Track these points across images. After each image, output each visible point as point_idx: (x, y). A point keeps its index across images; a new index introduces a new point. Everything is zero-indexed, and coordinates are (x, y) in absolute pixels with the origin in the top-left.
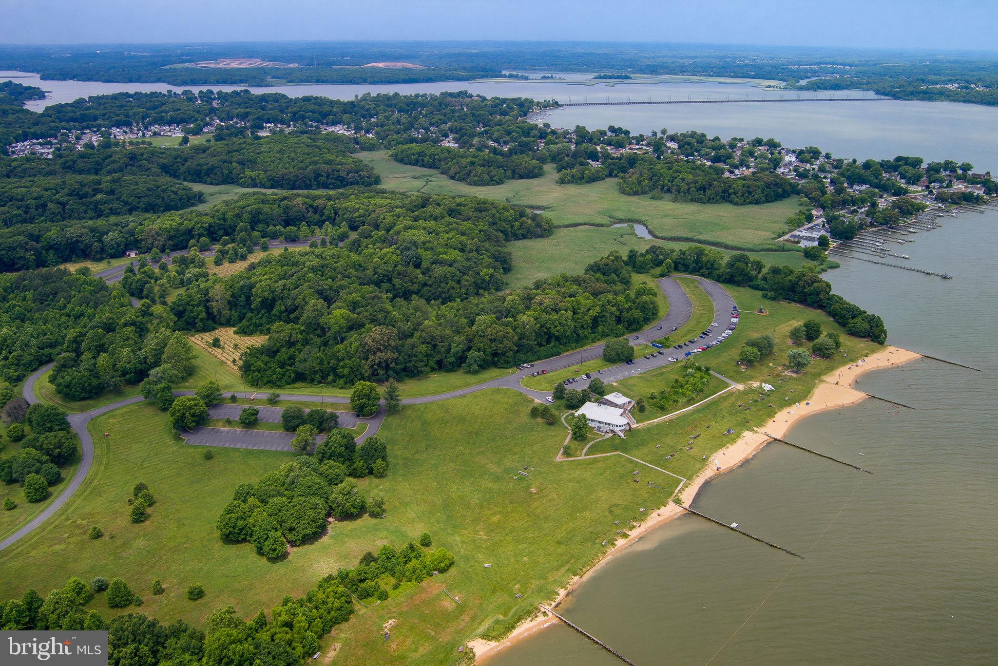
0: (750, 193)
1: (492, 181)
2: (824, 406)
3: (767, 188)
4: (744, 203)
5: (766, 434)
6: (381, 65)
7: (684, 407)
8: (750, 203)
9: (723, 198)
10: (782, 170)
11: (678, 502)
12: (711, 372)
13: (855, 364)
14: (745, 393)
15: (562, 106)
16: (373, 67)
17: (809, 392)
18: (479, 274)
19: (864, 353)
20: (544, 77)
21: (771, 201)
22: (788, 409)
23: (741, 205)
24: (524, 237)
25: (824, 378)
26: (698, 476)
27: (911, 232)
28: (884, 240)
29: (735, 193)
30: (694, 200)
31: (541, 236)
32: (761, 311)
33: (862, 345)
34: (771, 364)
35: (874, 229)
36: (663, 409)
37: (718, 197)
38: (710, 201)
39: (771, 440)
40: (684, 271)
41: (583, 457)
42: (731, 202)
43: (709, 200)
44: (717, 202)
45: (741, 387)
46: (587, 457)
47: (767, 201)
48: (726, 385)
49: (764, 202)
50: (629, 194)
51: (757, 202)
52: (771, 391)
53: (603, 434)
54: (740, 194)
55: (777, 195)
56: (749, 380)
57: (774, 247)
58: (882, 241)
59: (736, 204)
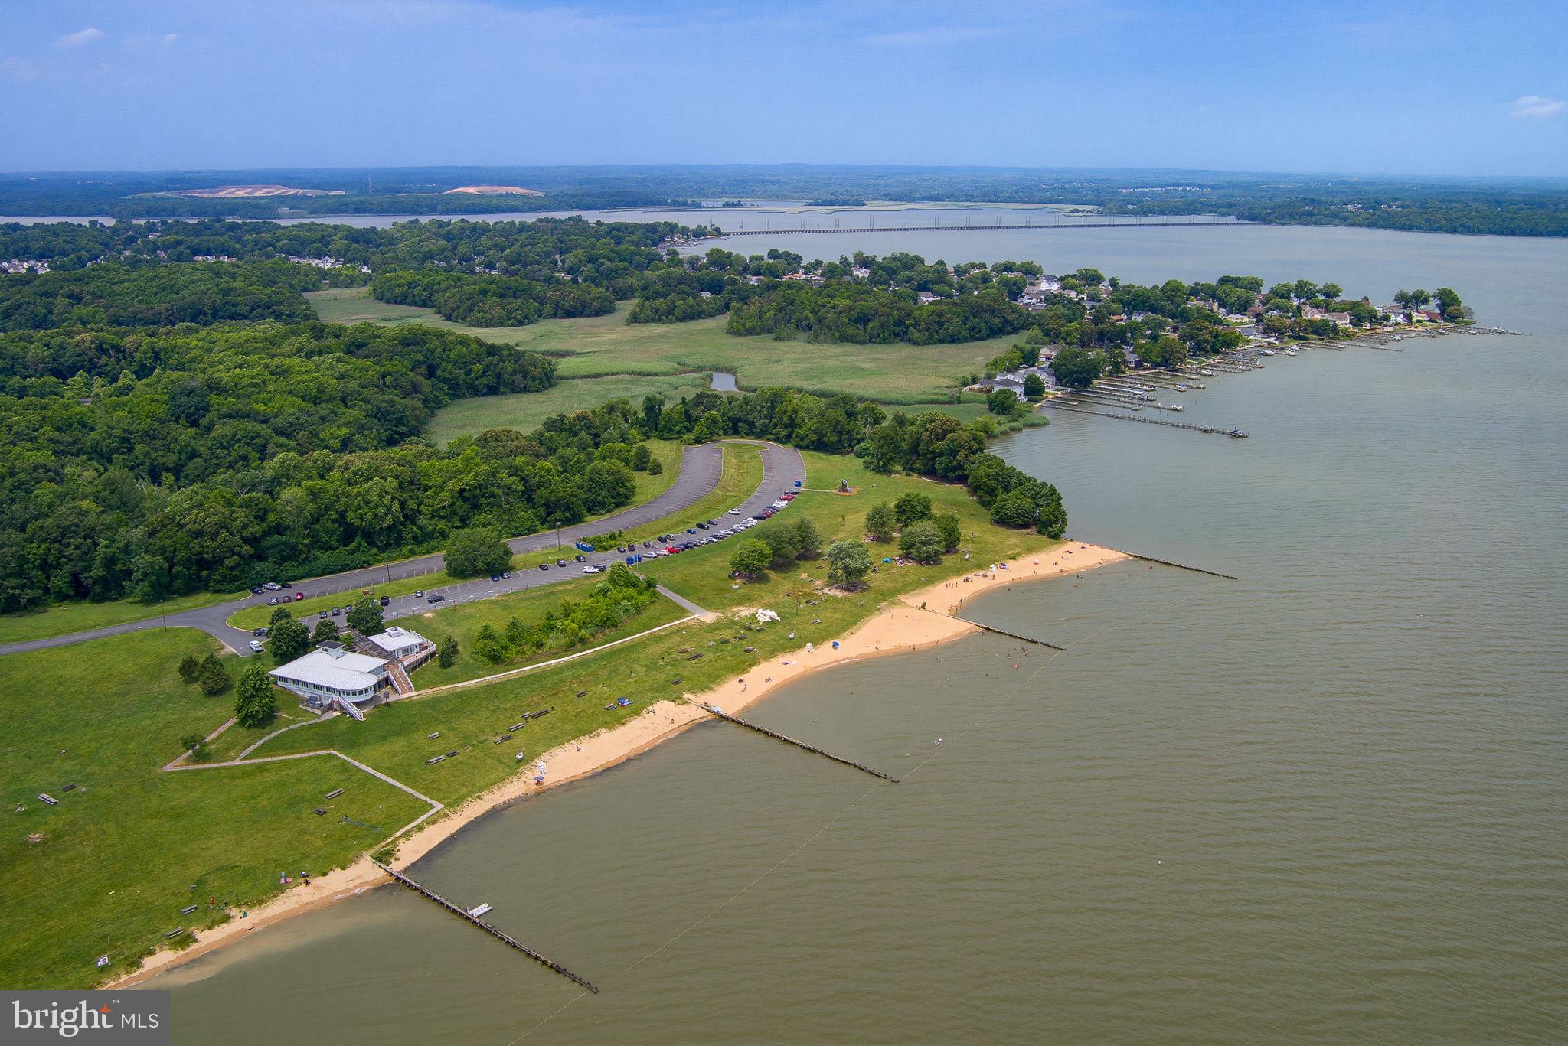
0: (941, 324)
1: (509, 319)
2: (872, 649)
3: (975, 317)
4: (929, 342)
5: (705, 706)
6: (472, 190)
7: (554, 655)
8: (941, 341)
9: (897, 335)
10: (1026, 300)
11: (383, 858)
12: (660, 589)
13: (981, 573)
14: (713, 628)
15: (727, 234)
16: (458, 194)
17: (854, 623)
18: (316, 435)
19: (1011, 553)
20: (727, 205)
21: (981, 339)
22: (788, 657)
23: (925, 344)
24: (492, 390)
25: (902, 597)
26: (480, 798)
27: (1205, 375)
28: (1151, 387)
29: (915, 325)
30: (845, 339)
31: (525, 390)
32: (844, 488)
33: (1014, 540)
34: (804, 576)
35: (1141, 372)
36: (496, 659)
37: (887, 333)
38: (873, 339)
39: (709, 717)
40: (748, 435)
41: (238, 762)
42: (909, 341)
43: (871, 338)
44: (884, 341)
45: (709, 617)
46: (247, 762)
47: (973, 339)
48: (683, 612)
49: (966, 340)
50: (741, 335)
51: (953, 340)
52: (773, 622)
53: (319, 712)
54: (923, 326)
55: (991, 328)
56: (738, 605)
57: (941, 398)
58: (1145, 388)
59: (915, 343)
